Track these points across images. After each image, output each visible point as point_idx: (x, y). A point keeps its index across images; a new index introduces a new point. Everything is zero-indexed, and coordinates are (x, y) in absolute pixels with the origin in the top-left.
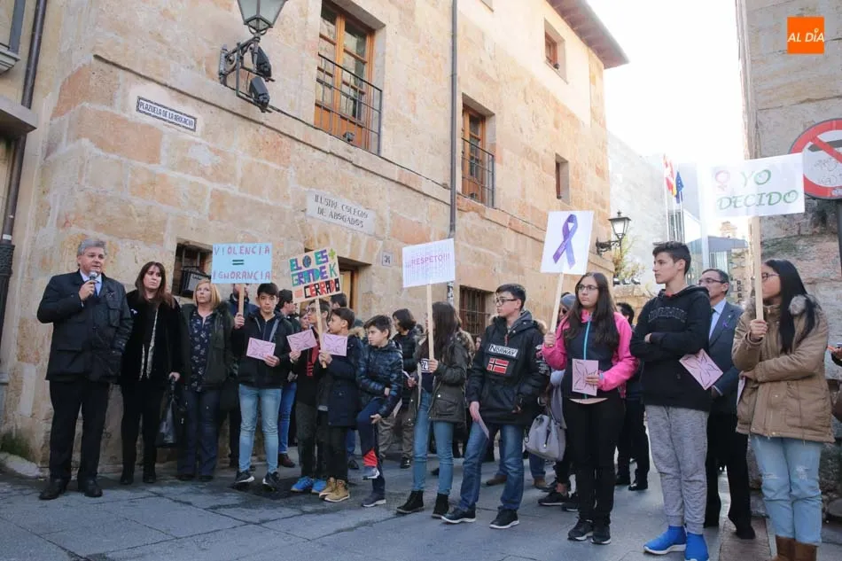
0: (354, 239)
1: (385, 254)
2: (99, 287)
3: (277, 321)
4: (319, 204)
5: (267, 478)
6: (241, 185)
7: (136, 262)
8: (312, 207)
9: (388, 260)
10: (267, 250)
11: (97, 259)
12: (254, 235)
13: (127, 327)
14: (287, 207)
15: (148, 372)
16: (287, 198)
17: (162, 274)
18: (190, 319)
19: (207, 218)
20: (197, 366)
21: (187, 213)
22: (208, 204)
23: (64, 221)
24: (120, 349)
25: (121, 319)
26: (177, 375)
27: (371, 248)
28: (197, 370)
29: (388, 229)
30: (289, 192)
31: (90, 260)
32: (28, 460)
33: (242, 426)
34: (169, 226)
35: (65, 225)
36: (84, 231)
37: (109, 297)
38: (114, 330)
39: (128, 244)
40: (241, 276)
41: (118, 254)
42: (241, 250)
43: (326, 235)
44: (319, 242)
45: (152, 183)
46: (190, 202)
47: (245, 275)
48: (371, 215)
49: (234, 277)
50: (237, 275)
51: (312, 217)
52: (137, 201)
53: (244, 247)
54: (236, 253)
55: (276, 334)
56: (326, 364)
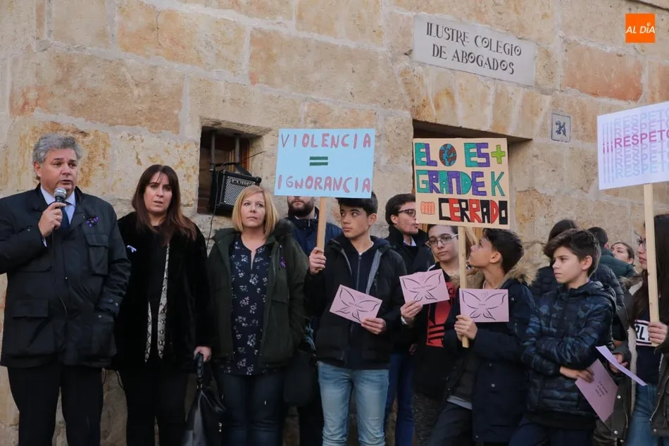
0: (499, 95)
1: (557, 119)
2: (70, 212)
3: (378, 254)
4: (432, 40)
6: (300, 17)
8: (423, 44)
9: (561, 129)
10: (367, 142)
11: (66, 168)
12: (327, 103)
13: (123, 276)
14: (379, 50)
15: (160, 347)
16: (378, 34)
17: (173, 186)
18: (230, 255)
19: (248, 82)
20: (245, 332)
21: (214, 75)
22: (247, 57)
23: (21, 102)
24: (108, 312)
25: (111, 262)
26: (206, 351)
27: (530, 110)
28: (245, 339)
29: (560, 71)
30: (381, 22)
31: (55, 172)
33: (326, 433)
34: (187, 101)
35: (23, 110)
36: (53, 117)
37: (87, 227)
38: (100, 280)
39: (124, 133)
40: (322, 184)
41: (109, 150)
42: (324, 140)
43: (449, 94)
44: (438, 106)
45: (154, 28)
46: (218, 55)
47: (329, 182)
48: (528, 49)
49: (309, 187)
50: (317, 184)
51: (423, 64)
52: (131, 60)
53: (328, 135)
54: (316, 146)
55: (377, 276)
56: (470, 341)
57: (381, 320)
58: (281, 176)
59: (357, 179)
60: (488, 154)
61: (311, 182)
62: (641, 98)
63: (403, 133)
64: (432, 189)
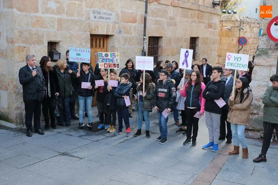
0: (107, 26)
1: (119, 29)
3: (90, 74)
4: (94, 15)
5: (89, 124)
6: (67, 14)
7: (36, 52)
8: (92, 16)
9: (120, 32)
10: (89, 51)
14: (83, 19)
15: (49, 95)
16: (83, 15)
19: (57, 30)
21: (50, 30)
22: (56, 25)
26: (58, 94)
27: (114, 28)
29: (120, 18)
30: (84, 12)
31: (32, 62)
32: (9, 122)
33: (80, 109)
34: (45, 37)
36: (19, 44)
39: (33, 46)
40: (79, 59)
41: (30, 51)
43: (97, 27)
44: (95, 30)
45: (38, 21)
46: (51, 26)
47: (81, 59)
48: (114, 14)
49: (77, 60)
51: (92, 21)
52: (34, 29)
53: (80, 49)
54: (78, 51)
55: (90, 79)
56: (110, 90)
57: (91, 86)
59: (87, 59)
60: (115, 55)
61: (77, 59)
62: (137, 22)
63: (88, 38)
64: (103, 62)
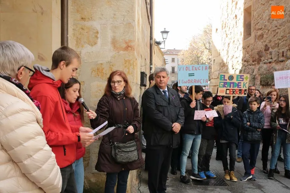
11: (161, 78)
40: (193, 82)
42: (193, 68)
47: (195, 81)
49: (189, 83)
50: (191, 82)
53: (194, 67)
54: (190, 70)
58: (180, 80)
59: (204, 80)
60: (243, 78)
64: (224, 86)
